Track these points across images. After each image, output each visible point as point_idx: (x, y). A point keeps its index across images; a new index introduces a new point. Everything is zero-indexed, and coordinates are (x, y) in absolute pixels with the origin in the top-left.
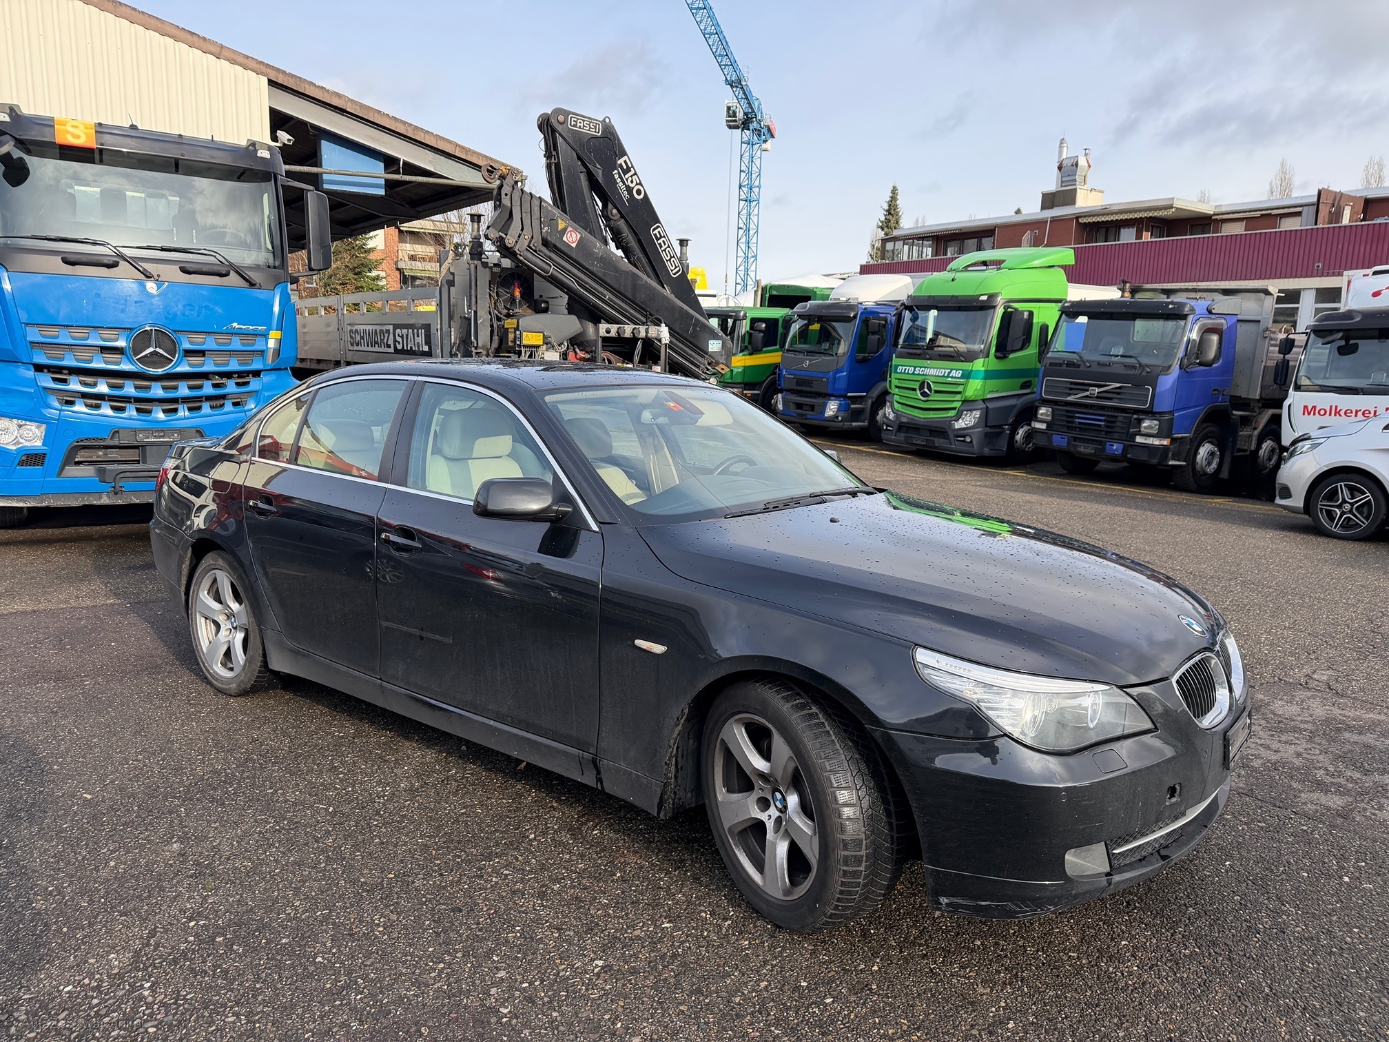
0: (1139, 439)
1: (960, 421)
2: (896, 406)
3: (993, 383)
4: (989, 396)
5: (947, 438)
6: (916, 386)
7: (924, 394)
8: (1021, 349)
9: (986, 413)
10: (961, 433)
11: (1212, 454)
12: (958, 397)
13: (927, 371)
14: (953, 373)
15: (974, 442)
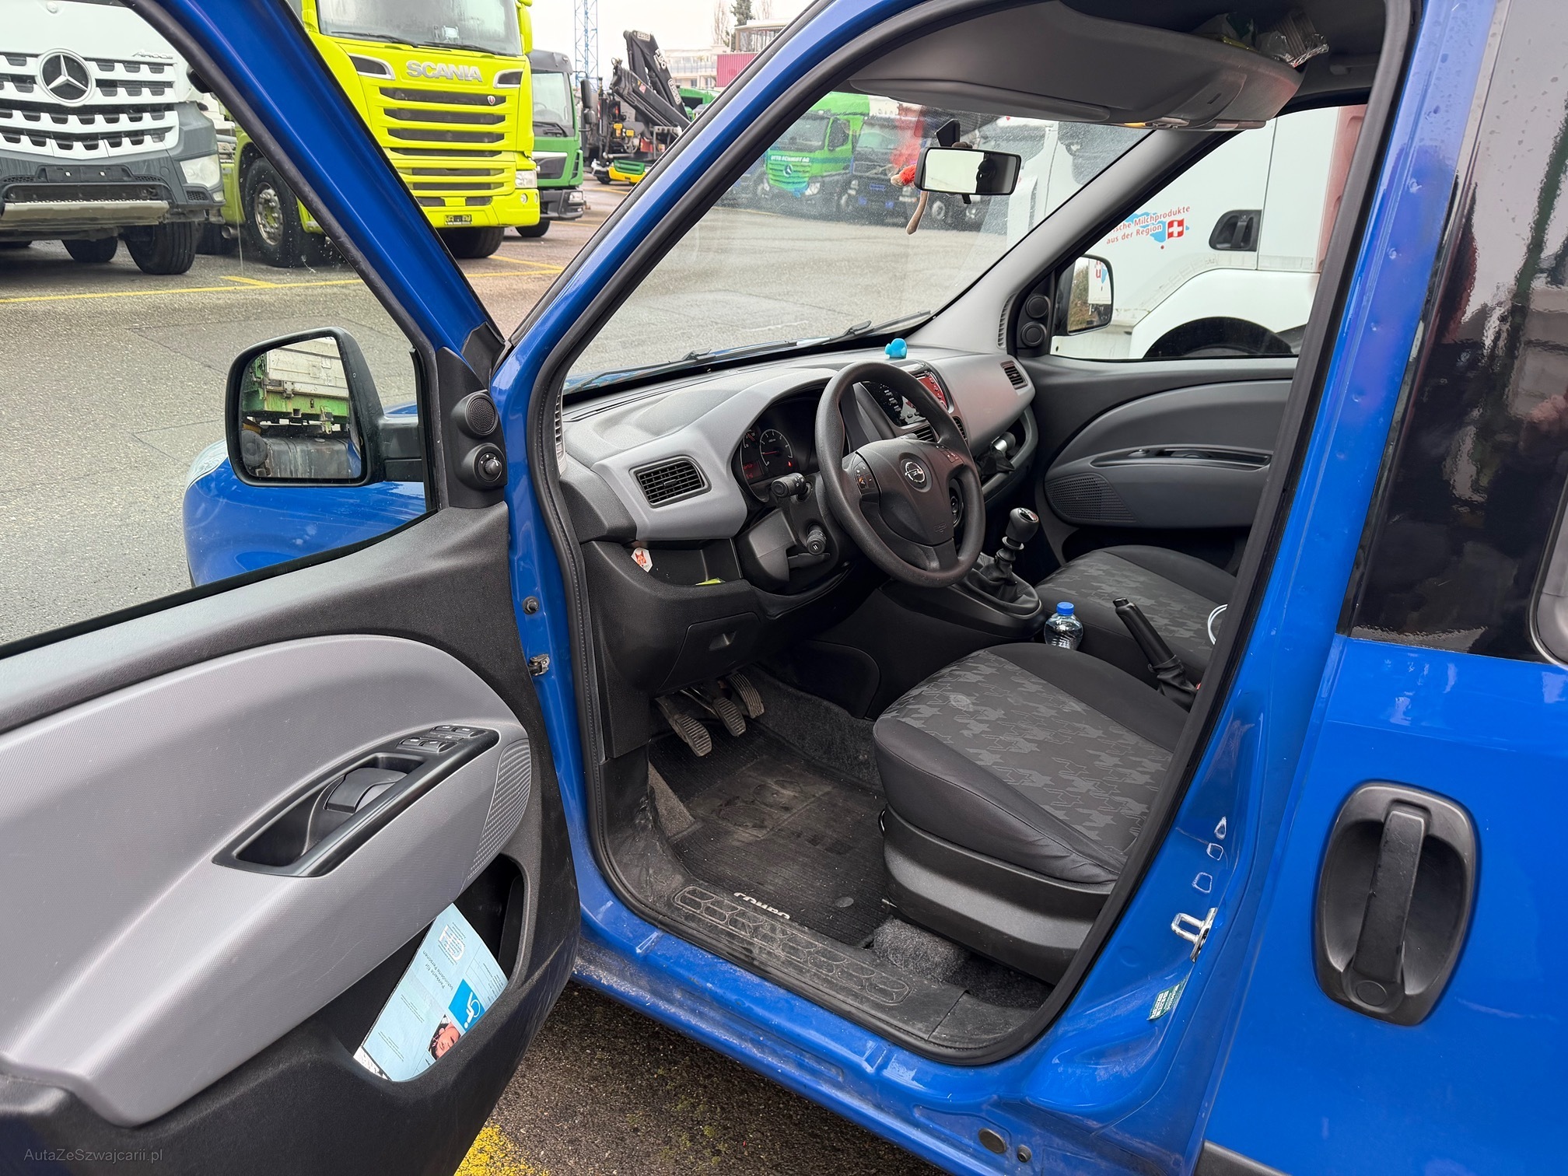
0: (901, 199)
1: (809, 189)
2: (771, 182)
3: (826, 165)
4: (825, 174)
5: (801, 202)
6: (783, 168)
7: (787, 173)
8: (843, 145)
9: (823, 184)
10: (810, 198)
11: (941, 208)
12: (807, 175)
13: (789, 159)
14: (804, 160)
15: (816, 204)
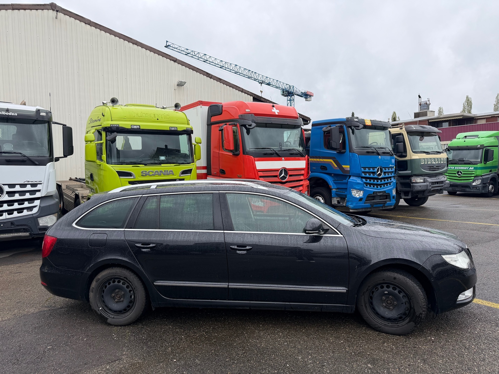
1: (474, 183)
3: (484, 171)
4: (483, 175)
5: (470, 188)
7: (459, 175)
9: (483, 180)
10: (475, 187)
12: (473, 175)
13: (460, 168)
14: (470, 168)
15: (480, 189)
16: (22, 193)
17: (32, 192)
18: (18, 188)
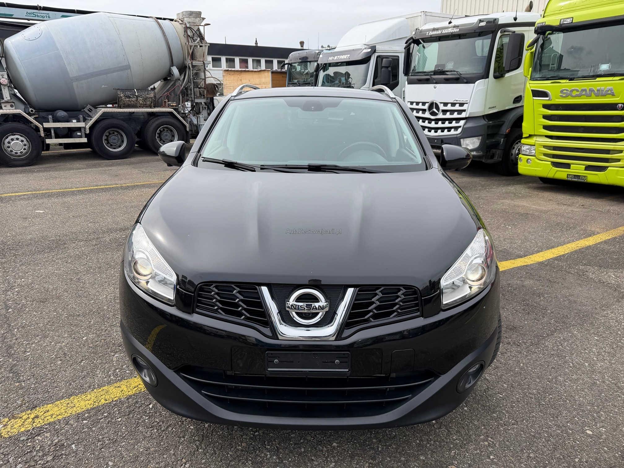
16: (452, 112)
17: (459, 112)
18: (449, 107)
